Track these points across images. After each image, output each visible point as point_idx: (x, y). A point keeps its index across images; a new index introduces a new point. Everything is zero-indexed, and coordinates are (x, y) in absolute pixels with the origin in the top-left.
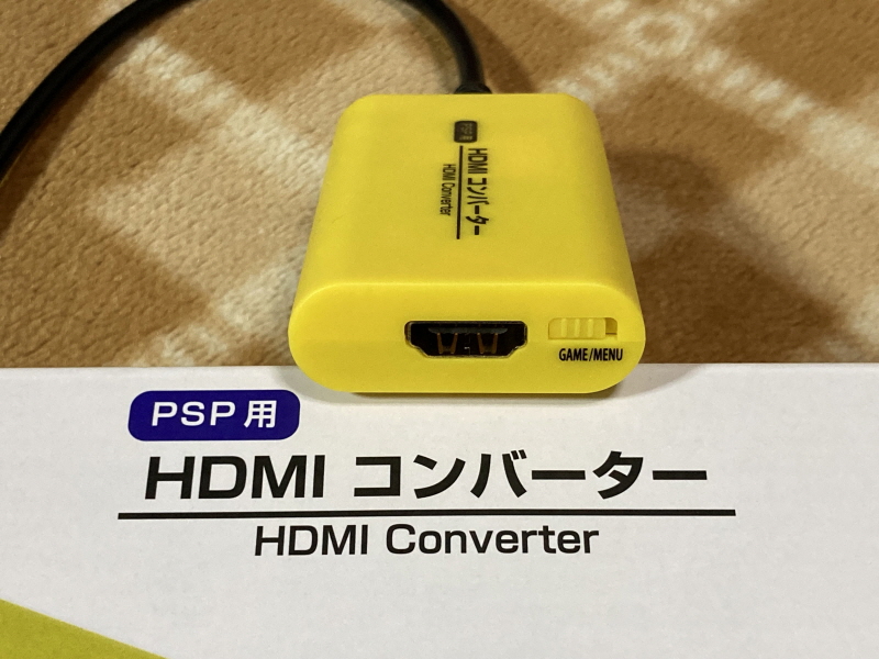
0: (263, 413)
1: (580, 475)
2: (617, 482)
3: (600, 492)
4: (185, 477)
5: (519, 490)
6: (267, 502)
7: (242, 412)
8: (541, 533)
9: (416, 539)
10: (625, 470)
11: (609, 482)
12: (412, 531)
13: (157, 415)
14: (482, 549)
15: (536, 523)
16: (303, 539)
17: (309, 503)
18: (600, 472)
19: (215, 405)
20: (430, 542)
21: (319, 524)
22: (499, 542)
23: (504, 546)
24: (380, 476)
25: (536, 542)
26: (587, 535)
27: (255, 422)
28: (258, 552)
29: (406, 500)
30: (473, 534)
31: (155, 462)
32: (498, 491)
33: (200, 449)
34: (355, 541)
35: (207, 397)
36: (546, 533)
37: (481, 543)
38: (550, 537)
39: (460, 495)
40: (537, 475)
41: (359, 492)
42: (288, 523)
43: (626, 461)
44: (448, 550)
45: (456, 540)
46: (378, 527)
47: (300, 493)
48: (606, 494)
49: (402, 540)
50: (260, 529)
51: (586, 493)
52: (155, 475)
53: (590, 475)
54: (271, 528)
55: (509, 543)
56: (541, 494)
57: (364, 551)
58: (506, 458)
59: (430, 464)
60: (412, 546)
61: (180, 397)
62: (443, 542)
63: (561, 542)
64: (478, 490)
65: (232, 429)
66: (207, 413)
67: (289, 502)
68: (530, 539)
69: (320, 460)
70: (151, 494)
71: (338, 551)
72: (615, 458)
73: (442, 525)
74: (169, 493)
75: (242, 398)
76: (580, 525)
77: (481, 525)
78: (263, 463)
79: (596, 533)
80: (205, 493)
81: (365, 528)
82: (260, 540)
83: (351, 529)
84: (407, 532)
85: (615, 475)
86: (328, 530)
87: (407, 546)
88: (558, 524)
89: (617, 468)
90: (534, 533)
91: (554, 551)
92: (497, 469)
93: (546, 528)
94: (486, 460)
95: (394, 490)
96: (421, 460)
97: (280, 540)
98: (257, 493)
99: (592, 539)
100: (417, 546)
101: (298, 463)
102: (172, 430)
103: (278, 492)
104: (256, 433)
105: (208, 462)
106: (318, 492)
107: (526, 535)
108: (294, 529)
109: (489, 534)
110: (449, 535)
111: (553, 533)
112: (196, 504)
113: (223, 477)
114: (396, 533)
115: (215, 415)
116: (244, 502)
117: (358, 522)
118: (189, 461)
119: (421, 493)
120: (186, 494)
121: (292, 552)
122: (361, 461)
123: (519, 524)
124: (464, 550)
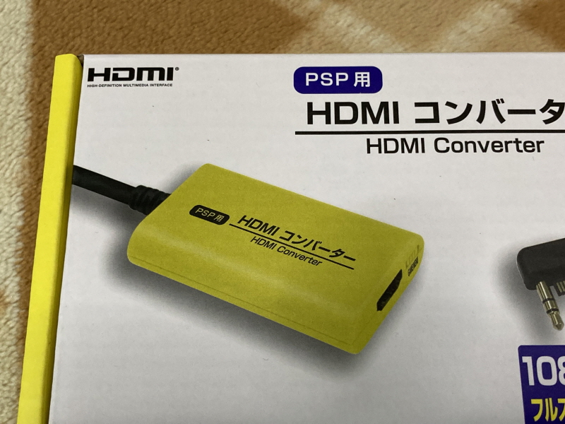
0: (363, 79)
1: (533, 112)
2: (552, 116)
3: (544, 121)
4: (327, 113)
5: (502, 120)
6: (370, 126)
7: (352, 79)
8: (514, 142)
9: (449, 145)
10: (556, 109)
11: (548, 116)
12: (447, 141)
13: (308, 80)
14: (484, 150)
15: (512, 137)
16: (391, 146)
17: (392, 126)
18: (543, 110)
19: (338, 74)
20: (457, 147)
21: (399, 137)
22: (493, 147)
23: (496, 149)
24: (428, 113)
25: (512, 147)
26: (539, 143)
27: (359, 84)
28: (369, 152)
29: (443, 125)
30: (479, 142)
31: (310, 105)
32: (491, 121)
33: (334, 98)
34: (418, 146)
35: (334, 70)
36: (517, 142)
37: (484, 147)
38: (520, 144)
39: (470, 122)
40: (511, 112)
41: (418, 121)
42: (383, 137)
43: (556, 104)
44: (467, 151)
45: (471, 146)
46: (429, 139)
47: (387, 121)
48: (547, 122)
49: (443, 145)
50: (368, 140)
51: (537, 121)
52: (311, 113)
53: (538, 112)
54: (374, 139)
55: (498, 147)
56: (512, 122)
57: (423, 151)
58: (494, 102)
59: (454, 106)
60: (448, 149)
61: (319, 70)
62: (464, 147)
63: (525, 147)
64: (480, 119)
65: (348, 87)
66: (334, 78)
67: (381, 126)
68: (509, 145)
69: (396, 104)
70: (310, 122)
71: (410, 151)
72: (550, 103)
73: (462, 138)
74: (319, 121)
75: (352, 71)
76: (535, 138)
77: (484, 138)
78: (366, 105)
79: (543, 142)
80: (338, 121)
81: (423, 140)
82: (369, 146)
83: (415, 140)
84: (444, 141)
85: (551, 112)
86: (403, 140)
87: (445, 149)
88: (523, 137)
89: (551, 108)
90: (511, 142)
91: (522, 151)
92: (489, 108)
93: (517, 139)
94: (483, 104)
95: (436, 119)
96: (449, 104)
97: (379, 145)
98: (365, 121)
99: (541, 145)
100: (451, 149)
101: (384, 105)
102: (316, 88)
103: (376, 121)
104: (360, 89)
105: (338, 105)
106: (396, 121)
107: (507, 143)
108: (386, 140)
109: (488, 143)
110: (467, 143)
111: (521, 142)
112: (334, 127)
113: (346, 113)
114: (439, 142)
115: (338, 80)
116: (359, 126)
117: (419, 136)
118: (328, 105)
119: (451, 121)
120: (328, 122)
121: (386, 152)
122: (417, 105)
123: (503, 138)
124: (475, 151)
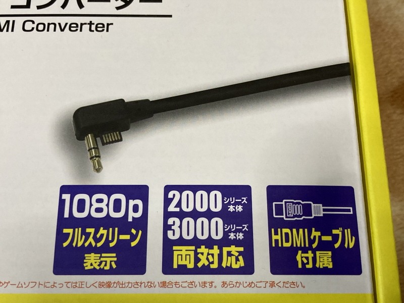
2: (124, 3)
3: (116, 8)
5: (81, 6)
8: (88, 24)
9: (35, 26)
11: (120, 3)
12: (33, 22)
14: (62, 30)
15: (87, 20)
20: (41, 27)
22: (70, 27)
23: (72, 29)
25: (86, 28)
26: (108, 25)
29: (33, 10)
30: (59, 24)
32: (72, 7)
34: (9, 27)
36: (91, 24)
37: (63, 28)
38: (92, 26)
39: (55, 8)
41: (13, 7)
44: (48, 30)
45: (52, 27)
46: (19, 21)
48: (118, 8)
49: (29, 26)
53: (113, 0)
55: (74, 27)
57: (12, 31)
60: (33, 28)
62: (46, 27)
63: (97, 27)
64: (64, 6)
68: (84, 26)
71: (2, 31)
73: (46, 20)
76: (105, 20)
77: (63, 21)
79: (112, 24)
81: (14, 22)
83: (8, 22)
84: (31, 23)
85: (123, 0)
87: (31, 29)
88: (96, 20)
90: (85, 24)
91: (93, 31)
93: (91, 22)
95: (28, 6)
99: (110, 26)
100: (35, 29)
107: (82, 24)
109: (66, 24)
110: (49, 24)
111: (94, 24)
114: (27, 23)
117: (11, 19)
119: (39, 7)
123: (79, 20)
124: (55, 30)
